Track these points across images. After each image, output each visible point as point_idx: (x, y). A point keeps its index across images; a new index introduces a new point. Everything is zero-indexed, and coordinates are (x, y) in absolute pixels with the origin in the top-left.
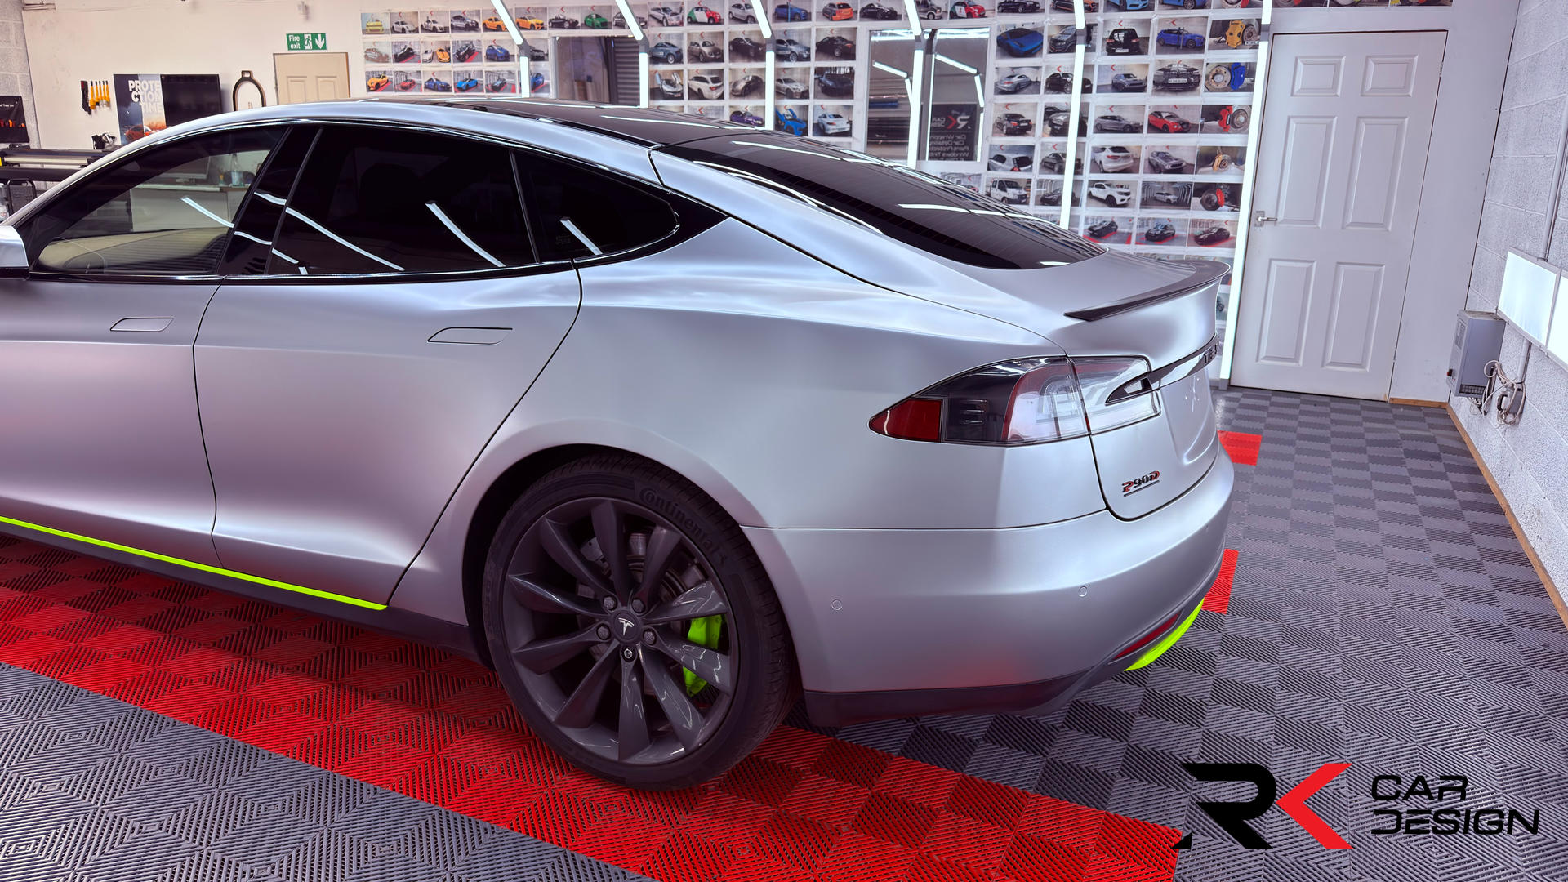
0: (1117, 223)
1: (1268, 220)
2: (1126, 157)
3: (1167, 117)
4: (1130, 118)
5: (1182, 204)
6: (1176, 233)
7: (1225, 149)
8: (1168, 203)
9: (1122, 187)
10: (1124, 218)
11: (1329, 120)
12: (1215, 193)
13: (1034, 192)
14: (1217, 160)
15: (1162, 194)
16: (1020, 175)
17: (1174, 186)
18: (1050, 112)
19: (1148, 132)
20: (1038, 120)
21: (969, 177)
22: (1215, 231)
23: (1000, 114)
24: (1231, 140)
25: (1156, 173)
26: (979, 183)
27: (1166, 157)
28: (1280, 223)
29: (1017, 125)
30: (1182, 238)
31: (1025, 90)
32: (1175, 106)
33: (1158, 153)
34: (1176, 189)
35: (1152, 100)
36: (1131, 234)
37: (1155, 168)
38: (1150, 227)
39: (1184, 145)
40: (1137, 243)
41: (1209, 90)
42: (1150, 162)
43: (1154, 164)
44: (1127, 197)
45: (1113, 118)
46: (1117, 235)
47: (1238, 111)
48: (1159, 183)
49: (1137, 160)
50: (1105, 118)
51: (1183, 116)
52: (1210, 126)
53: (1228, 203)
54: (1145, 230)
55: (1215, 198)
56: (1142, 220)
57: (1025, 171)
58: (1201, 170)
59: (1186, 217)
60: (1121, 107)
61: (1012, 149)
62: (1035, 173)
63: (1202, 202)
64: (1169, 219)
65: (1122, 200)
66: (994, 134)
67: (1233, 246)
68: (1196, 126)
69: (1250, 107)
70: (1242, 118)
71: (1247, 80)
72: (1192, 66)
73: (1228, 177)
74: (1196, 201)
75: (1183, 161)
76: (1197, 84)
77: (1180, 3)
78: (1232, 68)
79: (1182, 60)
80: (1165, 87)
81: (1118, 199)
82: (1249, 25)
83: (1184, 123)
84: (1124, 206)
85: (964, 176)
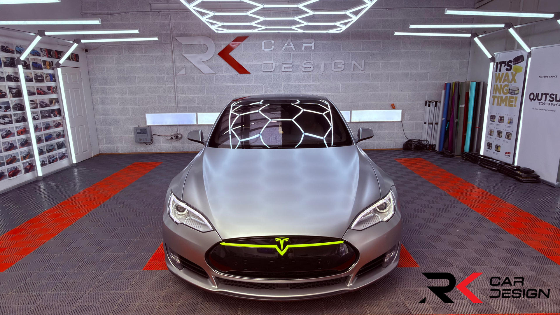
0: (38, 125)
2: (34, 103)
3: (40, 90)
4: (32, 90)
5: (50, 116)
6: (51, 125)
7: (54, 99)
8: (47, 116)
9: (36, 113)
10: (39, 123)
12: (55, 112)
13: (14, 119)
14: (53, 102)
15: (44, 114)
16: (8, 113)
18: (10, 89)
19: (37, 95)
20: (7, 91)
22: (58, 123)
24: (54, 96)
25: (42, 108)
27: (43, 102)
29: (2, 94)
30: (52, 127)
31: (1, 81)
32: (41, 86)
33: (41, 101)
34: (48, 112)
35: (35, 85)
36: (41, 128)
37: (42, 106)
39: (46, 98)
40: (44, 130)
41: (47, 81)
42: (40, 105)
46: (39, 129)
47: (54, 87)
49: (37, 104)
50: (28, 90)
51: (44, 89)
52: (50, 92)
53: (59, 114)
54: (44, 126)
55: (55, 113)
56: (42, 123)
57: (8, 111)
58: (51, 105)
59: (51, 120)
60: (30, 87)
61: (3, 103)
62: (12, 112)
63: (53, 115)
64: (48, 121)
65: (37, 117)
67: (63, 126)
68: (47, 92)
69: (56, 86)
70: (55, 90)
71: (53, 79)
72: (41, 74)
73: (56, 107)
74: (52, 115)
75: (46, 103)
76: (44, 80)
77: (34, 54)
78: (50, 75)
79: (39, 72)
80: (38, 81)
81: (36, 117)
82: (50, 63)
83: (44, 91)
84: (38, 119)
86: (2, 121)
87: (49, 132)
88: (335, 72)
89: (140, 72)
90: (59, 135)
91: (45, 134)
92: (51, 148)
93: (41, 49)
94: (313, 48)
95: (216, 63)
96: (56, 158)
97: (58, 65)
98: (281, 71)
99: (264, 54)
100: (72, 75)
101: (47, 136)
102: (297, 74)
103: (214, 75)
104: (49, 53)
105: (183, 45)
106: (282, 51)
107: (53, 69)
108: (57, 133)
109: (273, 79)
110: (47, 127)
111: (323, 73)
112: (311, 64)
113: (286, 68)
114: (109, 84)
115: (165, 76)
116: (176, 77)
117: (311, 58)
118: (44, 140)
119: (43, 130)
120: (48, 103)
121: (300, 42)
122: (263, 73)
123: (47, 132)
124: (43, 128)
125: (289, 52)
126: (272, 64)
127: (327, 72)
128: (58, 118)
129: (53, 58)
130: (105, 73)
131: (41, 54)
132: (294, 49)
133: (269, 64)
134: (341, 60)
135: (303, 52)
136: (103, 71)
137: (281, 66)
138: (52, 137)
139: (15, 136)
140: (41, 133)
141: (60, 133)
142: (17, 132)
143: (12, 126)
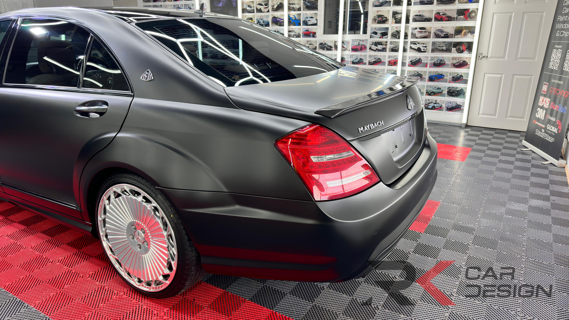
0: (422, 59)
1: (484, 57)
2: (425, 32)
3: (442, 14)
4: (427, 15)
5: (448, 50)
6: (446, 63)
7: (467, 28)
8: (443, 50)
9: (424, 44)
10: (424, 57)
11: (510, 14)
12: (462, 46)
13: (389, 46)
14: (463, 32)
15: (440, 47)
16: (383, 40)
17: (445, 43)
18: (395, 14)
19: (434, 21)
21: (363, 41)
22: (462, 62)
23: (375, 15)
24: (469, 23)
25: (437, 38)
26: (367, 43)
27: (442, 31)
28: (489, 58)
29: (381, 19)
30: (448, 65)
31: (385, 5)
32: (445, 10)
33: (438, 30)
34: (446, 45)
35: (436, 8)
36: (427, 63)
37: (437, 36)
38: (435, 60)
39: (449, 26)
40: (430, 67)
41: (460, 3)
42: (435, 34)
43: (437, 34)
44: (425, 48)
45: (420, 16)
46: (422, 64)
47: (472, 11)
48: (439, 42)
49: (430, 33)
50: (417, 15)
51: (449, 14)
52: (460, 18)
53: (467, 50)
54: (433, 62)
55: (462, 48)
56: (432, 57)
57: (385, 38)
58: (456, 36)
59: (450, 56)
60: (423, 11)
61: (380, 29)
62: (389, 39)
63: (456, 50)
64: (443, 57)
65: (424, 49)
66: (373, 23)
67: (469, 68)
68: (454, 18)
70: (473, 14)
73: (467, 39)
75: (449, 33)
76: (455, 1)
80: (441, 2)
81: (422, 49)
83: (449, 17)
84: (424, 52)
85: (361, 40)
86: (374, 47)
87: (439, 70)
90: (457, 79)
91: (430, 72)
92: (435, 91)
96: (441, 107)
101: (434, 74)
108: (456, 75)
110: (440, 64)
118: (428, 79)
119: (428, 66)
120: (452, 32)
123: (436, 71)
124: (431, 64)
128: (463, 55)
138: (443, 78)
139: (385, 65)
140: (424, 69)
141: (461, 76)
142: (389, 62)
143: (385, 54)
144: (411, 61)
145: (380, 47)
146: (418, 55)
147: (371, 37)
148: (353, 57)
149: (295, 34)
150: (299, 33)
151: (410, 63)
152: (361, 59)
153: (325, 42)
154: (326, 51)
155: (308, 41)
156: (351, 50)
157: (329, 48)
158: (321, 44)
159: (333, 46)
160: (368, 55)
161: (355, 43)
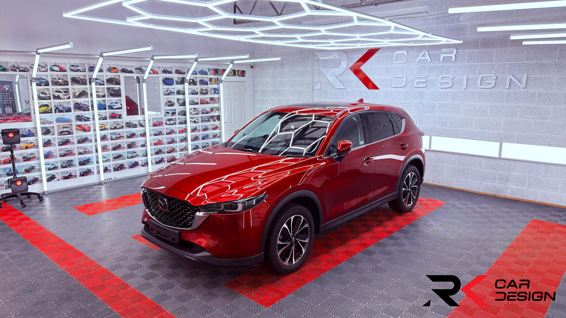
0: (197, 127)
2: (197, 111)
3: (203, 100)
4: (196, 101)
5: (209, 121)
6: (209, 128)
7: (216, 107)
8: (206, 121)
9: (197, 118)
11: (231, 100)
12: (214, 117)
13: (178, 121)
14: (214, 110)
15: (205, 119)
16: (173, 117)
18: (178, 100)
19: (200, 104)
20: (176, 102)
21: (160, 119)
22: (215, 126)
23: (166, 101)
24: (216, 105)
26: (163, 120)
27: (205, 110)
29: (171, 104)
31: (171, 94)
32: (205, 98)
33: (203, 109)
34: (207, 117)
35: (200, 97)
36: (200, 129)
37: (203, 113)
38: (204, 127)
41: (210, 94)
42: (201, 112)
45: (192, 101)
46: (197, 130)
48: (204, 116)
49: (199, 111)
50: (191, 101)
51: (206, 100)
52: (212, 102)
53: (218, 120)
56: (202, 125)
57: (174, 116)
58: (211, 112)
59: (210, 124)
60: (194, 98)
61: (171, 110)
62: (177, 116)
64: (207, 125)
66: (165, 106)
67: (220, 129)
68: (209, 102)
69: (219, 98)
70: (217, 100)
71: (217, 92)
72: (206, 88)
73: (216, 114)
74: (211, 120)
75: (207, 111)
76: (208, 92)
77: (202, 73)
78: (215, 89)
79: (204, 87)
80: (202, 93)
81: (196, 121)
82: (216, 79)
83: (207, 102)
84: (198, 123)
85: (159, 118)
86: (168, 122)
87: (206, 133)
88: (482, 89)
89: (287, 86)
90: (215, 136)
91: (202, 135)
92: (206, 145)
93: (209, 69)
94: (453, 59)
95: (347, 77)
97: (221, 81)
98: (413, 86)
99: (396, 67)
100: (237, 88)
101: (204, 135)
102: (432, 91)
103: (345, 90)
104: (216, 72)
105: (321, 61)
106: (416, 63)
107: (218, 84)
108: (214, 134)
109: (403, 96)
110: (205, 130)
111: (466, 90)
112: (449, 78)
113: (419, 83)
114: (266, 96)
115: (304, 90)
116: (312, 91)
117: (451, 72)
118: (201, 138)
119: (201, 131)
120: (209, 110)
121: (438, 52)
122: (393, 88)
123: (205, 133)
124: (202, 129)
125: (425, 65)
126: (403, 78)
127: (470, 90)
128: (217, 123)
129: (219, 75)
130: (264, 86)
131: (209, 73)
132: (429, 60)
133: (400, 78)
134: (493, 74)
135: (441, 64)
136: (263, 84)
137: (414, 81)
138: (208, 137)
139: (177, 134)
140: (199, 133)
141: (217, 134)
142: (179, 131)
143: (176, 127)
144: (192, 129)
145: (172, 122)
146: (195, 125)
147: (165, 116)
148: (155, 130)
149: (102, 117)
150: (105, 116)
151: (191, 130)
152: (160, 131)
153: (131, 122)
154: (132, 128)
155: (115, 122)
156: (152, 125)
157: (135, 126)
158: (127, 123)
159: (137, 124)
160: (164, 128)
161: (155, 120)
